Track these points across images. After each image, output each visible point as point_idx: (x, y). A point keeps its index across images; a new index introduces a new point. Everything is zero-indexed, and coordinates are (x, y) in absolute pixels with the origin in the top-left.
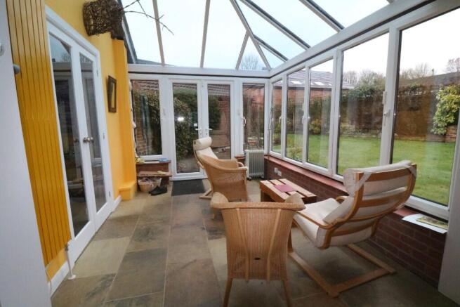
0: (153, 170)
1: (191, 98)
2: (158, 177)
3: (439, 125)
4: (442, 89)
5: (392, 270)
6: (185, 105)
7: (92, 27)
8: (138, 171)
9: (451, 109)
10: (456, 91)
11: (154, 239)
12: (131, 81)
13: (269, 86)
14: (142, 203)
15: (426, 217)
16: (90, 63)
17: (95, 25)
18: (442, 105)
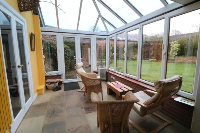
0: (54, 79)
1: (71, 44)
2: (57, 82)
3: (172, 56)
4: (173, 42)
5: (171, 123)
6: (68, 47)
7: (23, 8)
8: (46, 79)
9: (176, 50)
10: (178, 43)
11: (57, 116)
12: (42, 35)
13: (108, 39)
14: (49, 96)
15: (183, 98)
16: (21, 25)
17: (24, 7)
18: (173, 48)
